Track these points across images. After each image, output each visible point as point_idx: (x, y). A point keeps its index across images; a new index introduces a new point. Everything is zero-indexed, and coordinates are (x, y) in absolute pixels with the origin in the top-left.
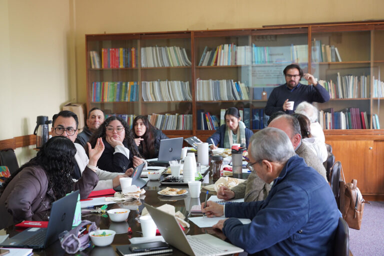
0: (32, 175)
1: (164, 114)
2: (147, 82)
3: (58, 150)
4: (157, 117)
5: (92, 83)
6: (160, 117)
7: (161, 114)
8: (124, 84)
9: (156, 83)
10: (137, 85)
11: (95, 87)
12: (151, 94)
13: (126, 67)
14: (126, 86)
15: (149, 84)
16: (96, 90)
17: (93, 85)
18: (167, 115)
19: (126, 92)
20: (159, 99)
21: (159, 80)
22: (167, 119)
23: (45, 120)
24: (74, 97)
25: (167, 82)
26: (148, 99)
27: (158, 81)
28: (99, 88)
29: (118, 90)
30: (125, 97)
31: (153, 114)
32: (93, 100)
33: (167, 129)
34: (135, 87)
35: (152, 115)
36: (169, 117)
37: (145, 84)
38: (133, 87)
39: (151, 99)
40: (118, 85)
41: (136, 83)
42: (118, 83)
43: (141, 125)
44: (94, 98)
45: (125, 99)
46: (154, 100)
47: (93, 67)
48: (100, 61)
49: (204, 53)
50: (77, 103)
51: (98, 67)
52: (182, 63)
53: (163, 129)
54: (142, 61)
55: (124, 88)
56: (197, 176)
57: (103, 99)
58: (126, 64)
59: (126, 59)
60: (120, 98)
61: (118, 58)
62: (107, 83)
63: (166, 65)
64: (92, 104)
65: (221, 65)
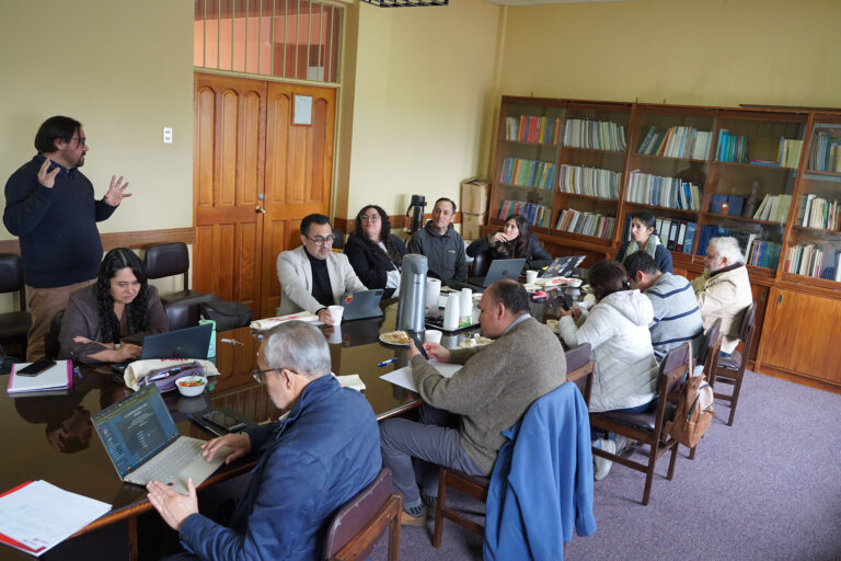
1: (582, 211)
2: (567, 166)
4: (573, 215)
5: (505, 158)
6: (577, 215)
7: (579, 210)
8: (540, 165)
9: (578, 169)
10: (555, 169)
11: (507, 164)
12: (570, 183)
13: (546, 143)
14: (543, 167)
15: (569, 168)
16: (507, 167)
17: (505, 161)
18: (586, 214)
19: (541, 175)
20: (579, 192)
21: (583, 165)
22: (585, 219)
23: (421, 200)
25: (592, 169)
26: (565, 189)
27: (581, 166)
28: (510, 166)
29: (532, 172)
30: (539, 183)
31: (570, 209)
32: (501, 181)
33: (583, 233)
34: (553, 171)
35: (567, 210)
36: (588, 217)
37: (565, 168)
38: (550, 170)
39: (569, 190)
40: (533, 165)
41: (554, 166)
42: (534, 163)
44: (504, 177)
45: (539, 185)
46: (573, 192)
47: (507, 138)
48: (517, 132)
49: (649, 136)
50: (485, 181)
51: (513, 138)
52: (616, 147)
53: (579, 232)
54: (566, 136)
55: (539, 170)
56: (465, 321)
57: (513, 181)
58: (546, 139)
59: (547, 132)
60: (533, 183)
61: (539, 130)
62: (520, 161)
63: (596, 147)
64: (500, 185)
65: (670, 155)
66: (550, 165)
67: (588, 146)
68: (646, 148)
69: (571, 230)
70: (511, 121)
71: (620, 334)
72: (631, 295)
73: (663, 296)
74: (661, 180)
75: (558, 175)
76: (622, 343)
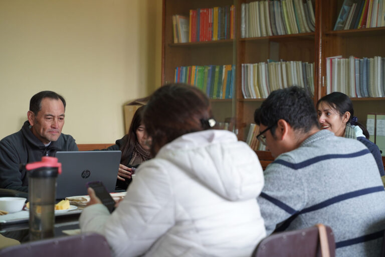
2: (249, 65)
5: (175, 68)
8: (217, 69)
11: (179, 74)
12: (254, 86)
13: (221, 39)
14: (221, 72)
17: (176, 71)
19: (220, 82)
21: (268, 60)
25: (279, 63)
26: (250, 95)
27: (266, 62)
28: (183, 77)
29: (209, 80)
30: (218, 92)
34: (233, 74)
37: (247, 67)
38: (230, 73)
39: (254, 95)
40: (209, 71)
41: (234, 67)
42: (210, 68)
45: (218, 95)
46: (259, 97)
47: (176, 41)
48: (187, 33)
49: (346, 7)
51: (183, 39)
52: (306, 28)
54: (243, 26)
55: (217, 75)
58: (222, 34)
59: (221, 26)
61: (211, 25)
62: (194, 68)
63: (281, 32)
65: (374, 26)
67: (271, 34)
68: (344, 23)
70: (178, 21)
71: (187, 216)
72: (210, 139)
73: (295, 167)
74: (367, 63)
75: (239, 78)
76: (192, 235)
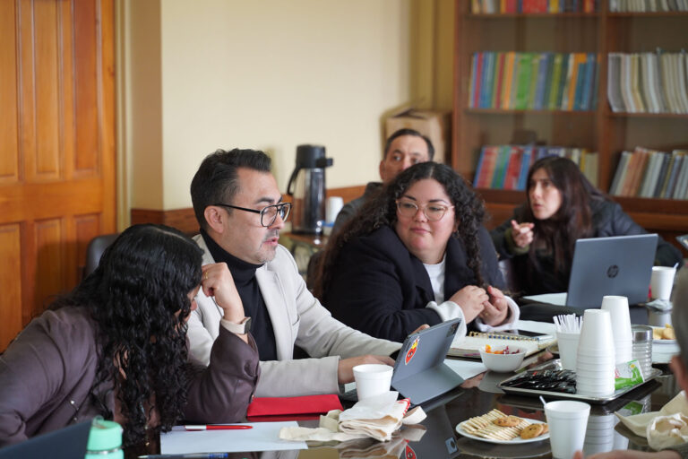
0: (44, 332)
1: (667, 150)
2: (622, 56)
3: (132, 261)
4: (647, 160)
5: (472, 54)
6: (657, 159)
7: (660, 149)
8: (558, 60)
9: (649, 60)
10: (595, 64)
11: (479, 66)
12: (633, 91)
13: (566, 11)
14: (565, 65)
15: (628, 61)
16: (481, 73)
17: (475, 59)
18: (677, 154)
19: (563, 82)
20: (656, 108)
21: (658, 50)
22: (676, 165)
24: (426, 91)
25: (681, 56)
26: (623, 106)
27: (655, 52)
28: (489, 71)
29: (542, 77)
30: (560, 98)
31: (639, 149)
32: (471, 104)
33: (676, 196)
34: (590, 69)
35: (633, 151)
36: (682, 161)
37: (618, 61)
38: (582, 68)
39: (633, 106)
40: (541, 61)
41: (592, 58)
42: (543, 57)
43: (545, 184)
44: (477, 95)
45: (559, 102)
46: (642, 110)
47: (476, 9)
50: (433, 110)
51: (489, 8)
53: (664, 195)
55: (557, 71)
56: (627, 375)
57: (499, 102)
58: (567, 2)
60: (545, 100)
62: (511, 57)
63: (686, 6)
64: (469, 114)
66: (583, 58)
67: (666, 8)
69: (648, 192)
75: (597, 80)
